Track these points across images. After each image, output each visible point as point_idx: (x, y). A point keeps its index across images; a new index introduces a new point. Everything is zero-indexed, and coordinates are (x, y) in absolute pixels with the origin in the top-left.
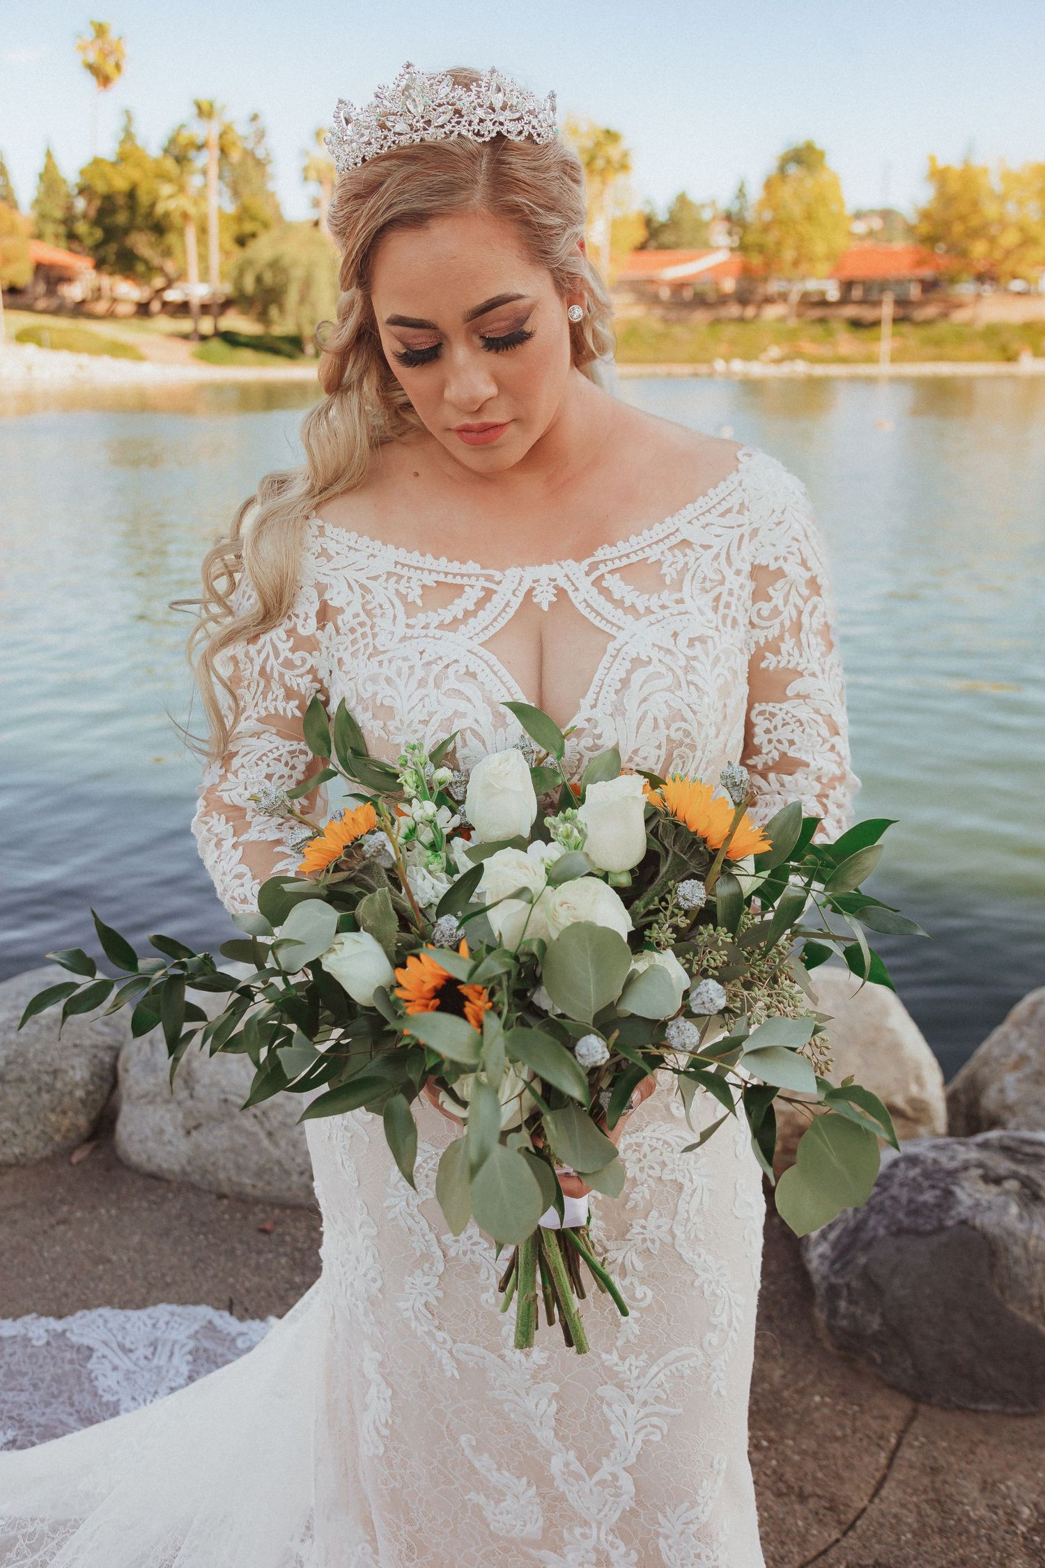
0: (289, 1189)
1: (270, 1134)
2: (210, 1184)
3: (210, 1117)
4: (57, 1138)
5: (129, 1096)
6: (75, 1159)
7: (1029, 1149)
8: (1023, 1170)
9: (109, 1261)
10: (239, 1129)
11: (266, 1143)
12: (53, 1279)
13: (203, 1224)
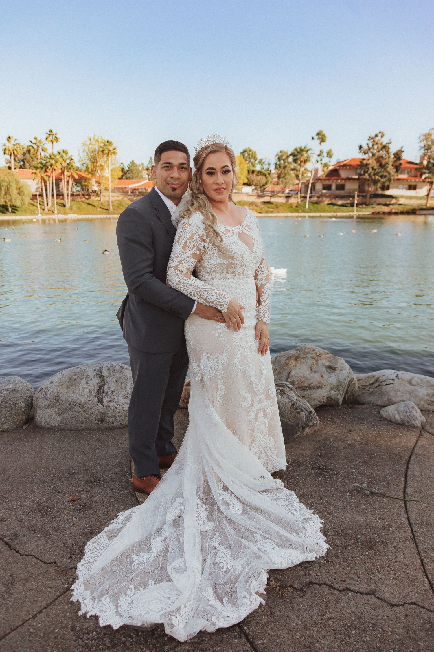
0: (92, 425)
1: (85, 411)
2: (68, 428)
3: (66, 409)
4: (17, 423)
5: (40, 408)
6: (24, 428)
7: (280, 384)
8: (280, 388)
9: (44, 448)
10: (75, 411)
11: (84, 413)
12: (29, 455)
13: (69, 437)
